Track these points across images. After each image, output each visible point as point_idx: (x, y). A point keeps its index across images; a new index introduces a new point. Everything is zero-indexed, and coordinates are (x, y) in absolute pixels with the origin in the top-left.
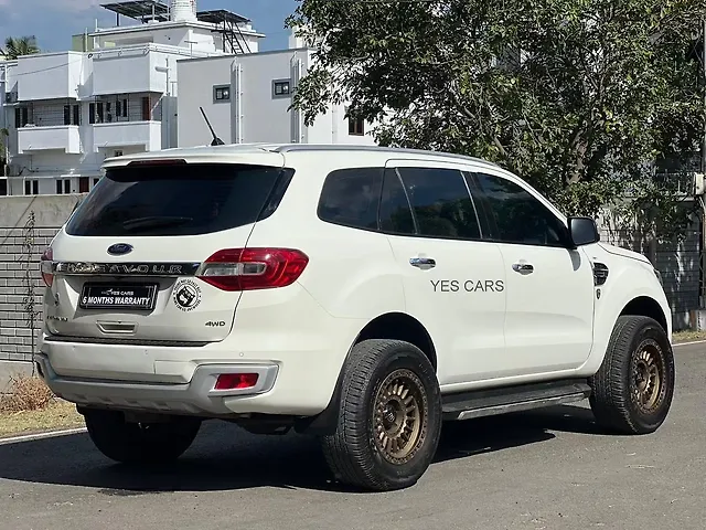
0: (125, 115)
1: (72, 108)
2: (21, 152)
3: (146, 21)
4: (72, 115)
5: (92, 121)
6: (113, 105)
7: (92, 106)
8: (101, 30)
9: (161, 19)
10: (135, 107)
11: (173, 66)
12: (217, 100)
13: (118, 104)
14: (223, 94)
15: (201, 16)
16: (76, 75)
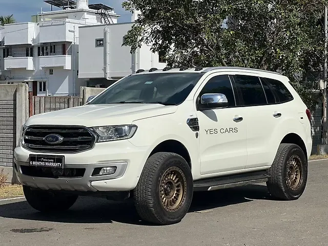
0: (54, 52)
1: (29, 49)
2: (5, 69)
3: (65, 8)
4: (29, 52)
5: (39, 55)
6: (49, 48)
7: (39, 48)
8: (44, 13)
9: (72, 8)
10: (59, 49)
11: (77, 30)
12: (97, 45)
13: (51, 47)
14: (100, 43)
15: (91, 7)
16: (32, 33)
